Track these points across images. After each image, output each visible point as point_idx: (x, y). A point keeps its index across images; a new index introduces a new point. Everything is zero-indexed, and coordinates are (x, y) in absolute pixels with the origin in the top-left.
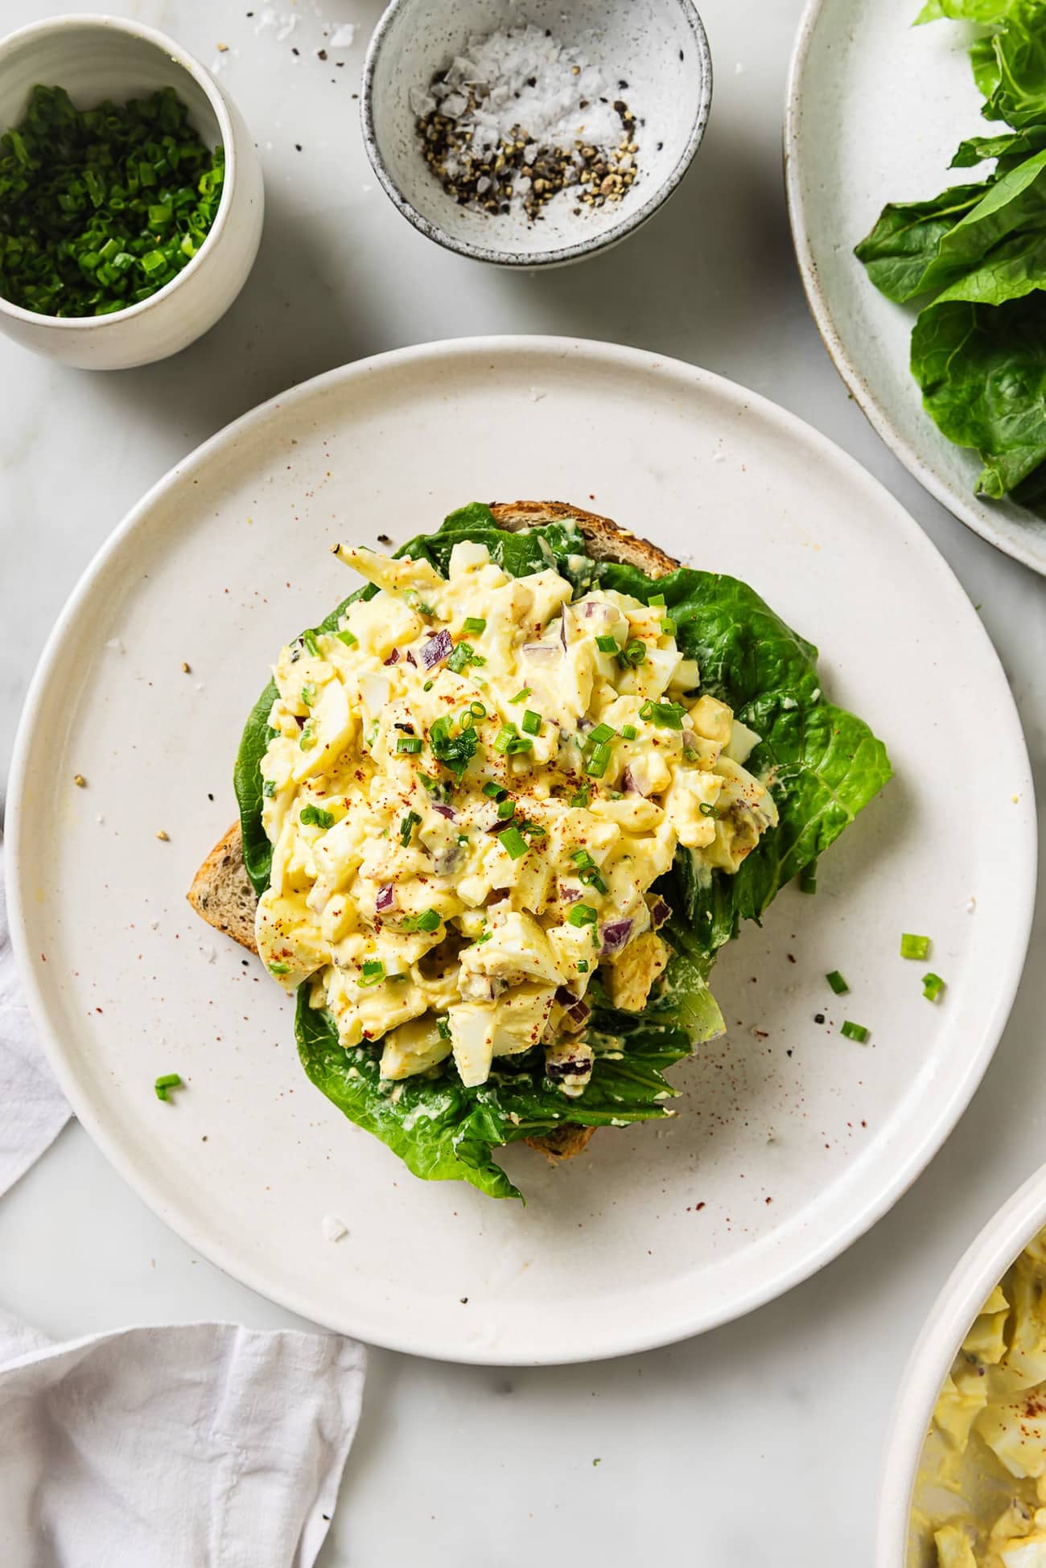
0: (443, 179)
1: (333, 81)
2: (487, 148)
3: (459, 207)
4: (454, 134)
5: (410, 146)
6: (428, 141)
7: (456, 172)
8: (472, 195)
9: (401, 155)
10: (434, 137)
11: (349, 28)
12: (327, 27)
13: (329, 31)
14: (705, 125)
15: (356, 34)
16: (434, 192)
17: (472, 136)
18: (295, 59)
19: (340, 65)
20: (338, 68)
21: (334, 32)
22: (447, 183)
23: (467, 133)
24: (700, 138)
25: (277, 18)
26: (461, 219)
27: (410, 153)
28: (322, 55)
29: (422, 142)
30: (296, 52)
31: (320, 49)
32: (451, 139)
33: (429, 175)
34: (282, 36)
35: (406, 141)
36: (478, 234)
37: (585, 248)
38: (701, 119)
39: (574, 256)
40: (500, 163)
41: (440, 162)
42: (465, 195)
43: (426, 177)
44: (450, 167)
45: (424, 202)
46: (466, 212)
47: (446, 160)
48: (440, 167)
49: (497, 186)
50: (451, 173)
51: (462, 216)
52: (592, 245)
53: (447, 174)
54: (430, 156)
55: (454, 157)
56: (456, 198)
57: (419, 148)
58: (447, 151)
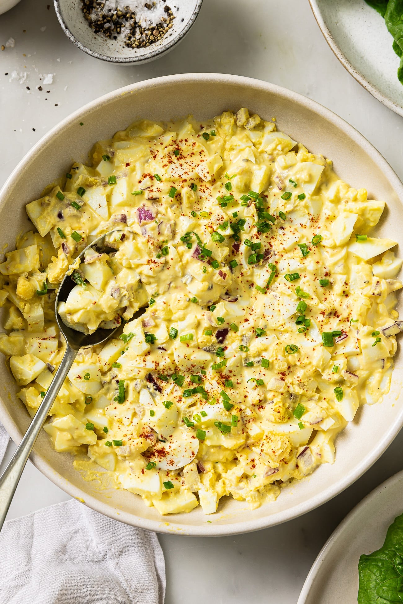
0: (89, 21)
1: (46, 99)
2: (110, 10)
3: (94, 34)
4: (96, 3)
5: (76, 5)
6: (85, 4)
7: (95, 19)
8: (101, 30)
9: (72, 9)
10: (88, 3)
11: (50, 76)
12: (41, 76)
13: (42, 78)
14: (198, 14)
15: (54, 78)
16: (84, 27)
17: (104, 5)
18: (28, 91)
19: (48, 92)
20: (48, 93)
21: (44, 78)
22: (90, 23)
23: (102, 3)
24: (194, 19)
25: (18, 74)
26: (94, 39)
27: (76, 8)
28: (40, 89)
29: (82, 4)
30: (28, 88)
31: (39, 86)
32: (95, 5)
33: (83, 19)
34: (21, 82)
35: (75, 3)
36: (100, 47)
37: (139, 58)
38: (196, 11)
39: (135, 61)
40: (115, 17)
41: (89, 14)
42: (98, 29)
43: (82, 19)
44: (93, 17)
45: (79, 30)
46: (97, 37)
47: (92, 13)
48: (89, 16)
49: (113, 27)
50: (93, 19)
51: (95, 38)
52: (142, 58)
53: (91, 19)
54: (85, 11)
55: (95, 12)
56: (94, 30)
57: (81, 7)
58: (92, 10)
